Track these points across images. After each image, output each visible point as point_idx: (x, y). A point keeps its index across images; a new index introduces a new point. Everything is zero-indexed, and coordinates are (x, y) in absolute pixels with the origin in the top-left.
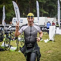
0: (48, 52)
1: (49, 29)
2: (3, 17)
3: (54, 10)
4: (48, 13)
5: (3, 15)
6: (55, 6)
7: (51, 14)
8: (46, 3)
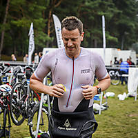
0: (131, 116)
1: (128, 74)
2: (30, 47)
3: (131, 33)
4: (116, 39)
5: (30, 43)
6: (133, 25)
7: (123, 41)
8: (113, 17)
